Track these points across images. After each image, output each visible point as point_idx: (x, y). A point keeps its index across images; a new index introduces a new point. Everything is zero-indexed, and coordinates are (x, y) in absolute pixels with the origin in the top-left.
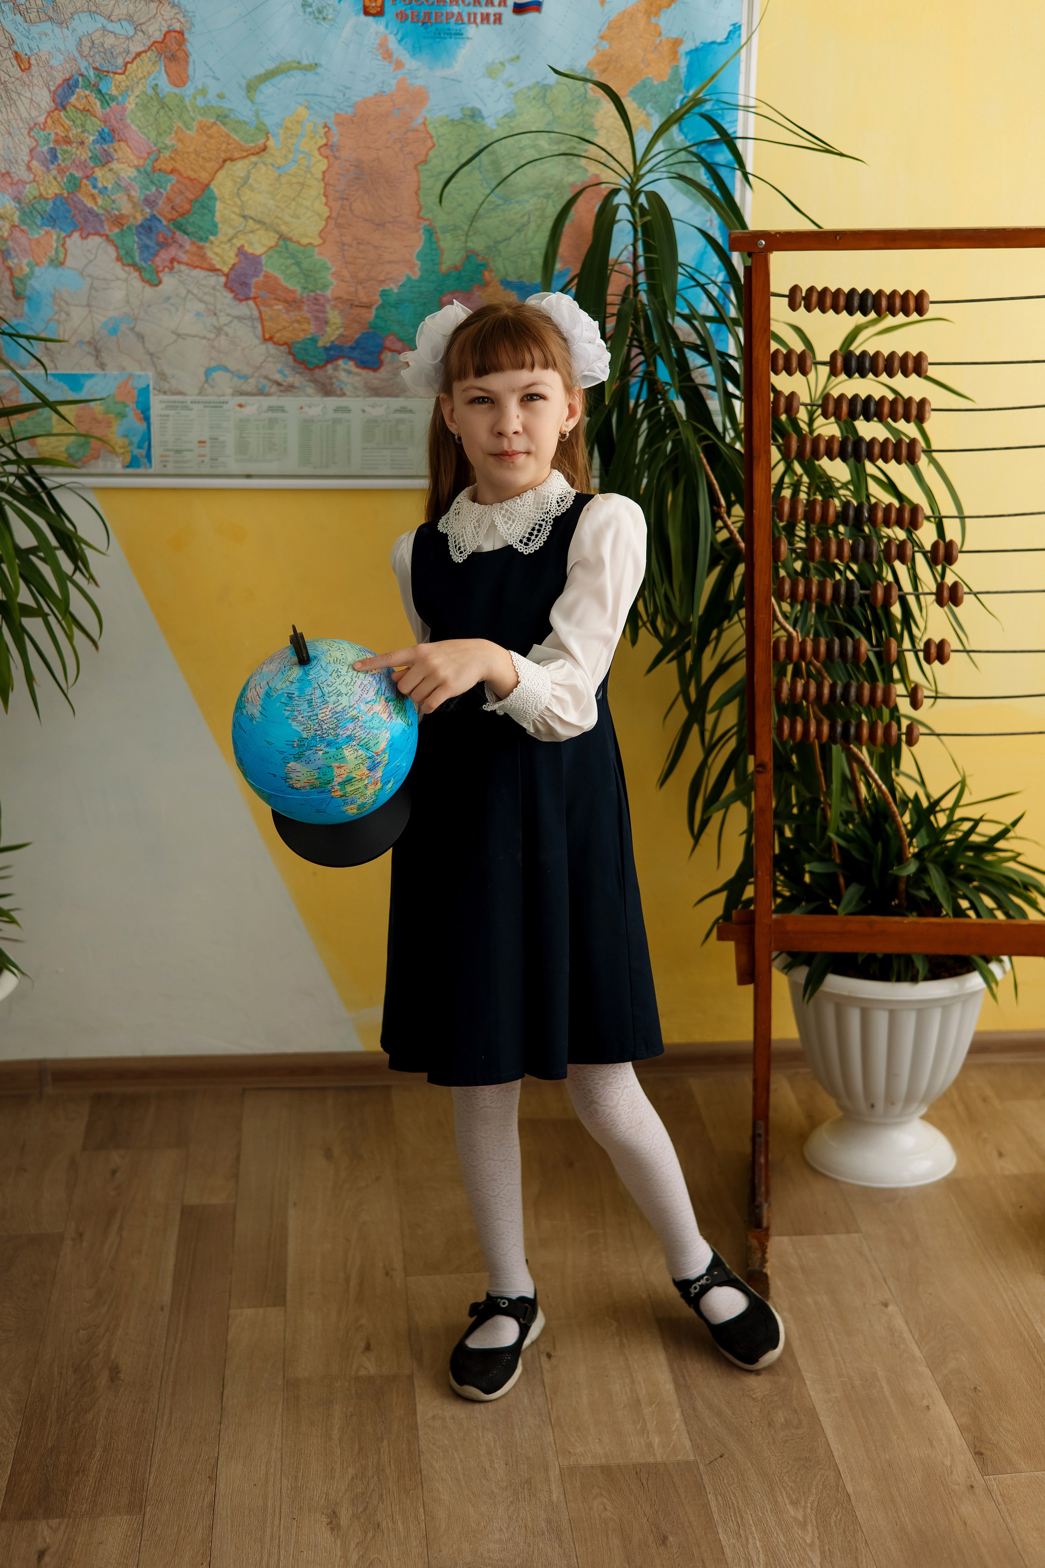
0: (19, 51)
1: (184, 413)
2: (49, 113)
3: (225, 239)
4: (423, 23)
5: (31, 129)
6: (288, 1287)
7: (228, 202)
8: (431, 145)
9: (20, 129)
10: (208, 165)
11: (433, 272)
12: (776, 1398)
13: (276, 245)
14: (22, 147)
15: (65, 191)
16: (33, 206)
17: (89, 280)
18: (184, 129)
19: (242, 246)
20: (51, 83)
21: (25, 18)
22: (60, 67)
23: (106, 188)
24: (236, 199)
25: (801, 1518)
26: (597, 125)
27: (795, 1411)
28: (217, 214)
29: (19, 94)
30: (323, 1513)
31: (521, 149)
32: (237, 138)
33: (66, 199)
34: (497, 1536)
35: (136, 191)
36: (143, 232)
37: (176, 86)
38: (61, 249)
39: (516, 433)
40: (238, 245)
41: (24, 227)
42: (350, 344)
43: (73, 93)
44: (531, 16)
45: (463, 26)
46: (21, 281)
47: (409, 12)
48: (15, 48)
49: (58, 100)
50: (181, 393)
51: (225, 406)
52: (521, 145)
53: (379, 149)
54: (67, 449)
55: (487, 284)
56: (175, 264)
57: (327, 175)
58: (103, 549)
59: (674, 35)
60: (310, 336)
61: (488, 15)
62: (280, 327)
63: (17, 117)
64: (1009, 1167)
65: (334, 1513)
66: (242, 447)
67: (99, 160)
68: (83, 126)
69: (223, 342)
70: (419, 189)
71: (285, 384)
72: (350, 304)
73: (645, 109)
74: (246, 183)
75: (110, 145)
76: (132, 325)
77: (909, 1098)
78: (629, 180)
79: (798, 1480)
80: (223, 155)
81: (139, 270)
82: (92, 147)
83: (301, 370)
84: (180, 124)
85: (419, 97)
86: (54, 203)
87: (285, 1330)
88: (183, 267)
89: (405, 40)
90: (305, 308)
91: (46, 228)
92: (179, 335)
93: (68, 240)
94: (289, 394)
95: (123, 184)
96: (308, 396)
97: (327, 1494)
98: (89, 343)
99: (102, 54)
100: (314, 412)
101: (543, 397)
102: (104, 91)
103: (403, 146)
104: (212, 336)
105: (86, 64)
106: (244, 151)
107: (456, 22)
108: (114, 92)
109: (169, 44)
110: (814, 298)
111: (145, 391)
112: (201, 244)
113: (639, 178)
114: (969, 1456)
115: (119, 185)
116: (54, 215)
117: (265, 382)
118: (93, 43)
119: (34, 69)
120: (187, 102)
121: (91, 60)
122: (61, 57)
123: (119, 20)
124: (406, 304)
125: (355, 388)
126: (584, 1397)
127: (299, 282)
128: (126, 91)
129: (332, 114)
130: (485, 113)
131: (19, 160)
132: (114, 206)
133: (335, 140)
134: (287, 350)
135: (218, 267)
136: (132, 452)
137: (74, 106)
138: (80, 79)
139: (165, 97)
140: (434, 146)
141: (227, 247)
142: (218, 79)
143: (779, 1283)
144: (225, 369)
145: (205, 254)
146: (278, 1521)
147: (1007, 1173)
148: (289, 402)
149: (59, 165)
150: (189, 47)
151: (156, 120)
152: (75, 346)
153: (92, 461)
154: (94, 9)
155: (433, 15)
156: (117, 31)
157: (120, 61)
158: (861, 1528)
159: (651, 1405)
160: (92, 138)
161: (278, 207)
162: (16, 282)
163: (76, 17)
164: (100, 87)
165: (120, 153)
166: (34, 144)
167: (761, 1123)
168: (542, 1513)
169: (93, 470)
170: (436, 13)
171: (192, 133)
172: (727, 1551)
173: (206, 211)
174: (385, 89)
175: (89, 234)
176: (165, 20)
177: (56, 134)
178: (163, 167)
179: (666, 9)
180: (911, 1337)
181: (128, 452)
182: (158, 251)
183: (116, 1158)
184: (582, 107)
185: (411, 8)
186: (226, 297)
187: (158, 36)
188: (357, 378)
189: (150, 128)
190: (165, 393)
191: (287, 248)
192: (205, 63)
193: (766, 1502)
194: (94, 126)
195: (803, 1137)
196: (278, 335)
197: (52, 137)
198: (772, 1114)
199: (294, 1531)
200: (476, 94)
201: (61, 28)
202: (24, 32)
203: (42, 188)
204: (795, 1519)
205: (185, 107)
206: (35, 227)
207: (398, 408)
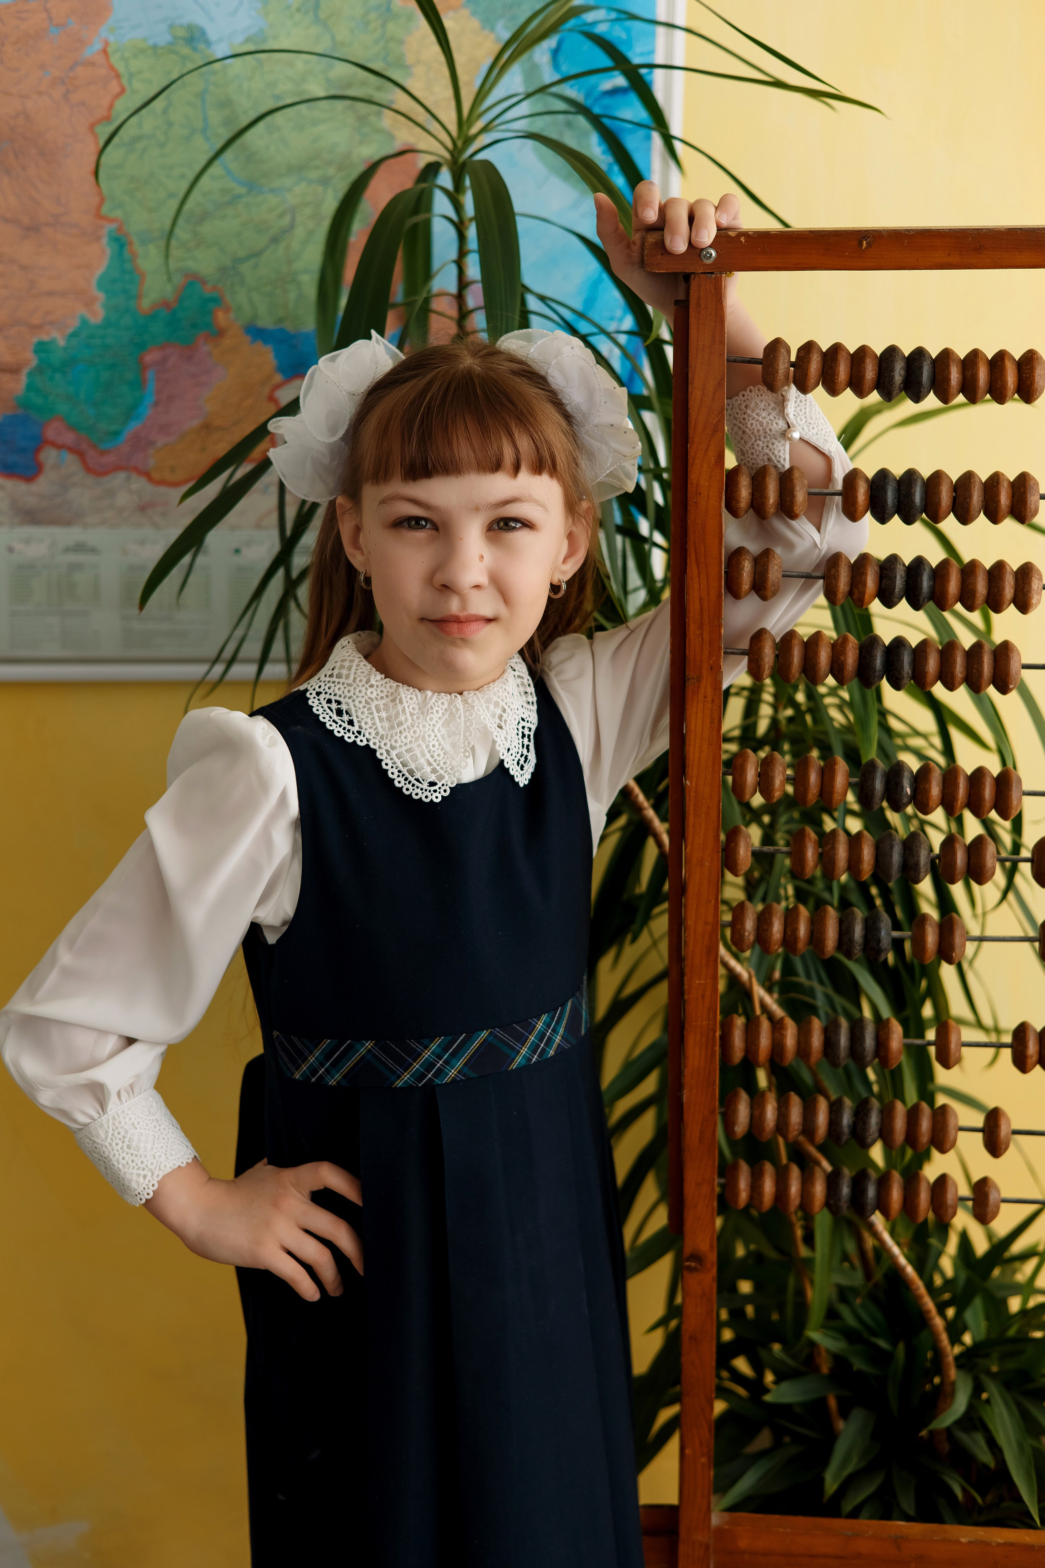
8: (117, 89)
11: (127, 311)
26: (410, 59)
39: (477, 587)
53: (26, 97)
55: (221, 333)
73: (492, 30)
85: (93, 5)
101: (527, 525)
103: (68, 91)
110: (814, 366)
124: (81, 367)
130: (212, 34)
140: (123, 90)
184: (383, 25)
200: (195, 0)
207: (70, 544)
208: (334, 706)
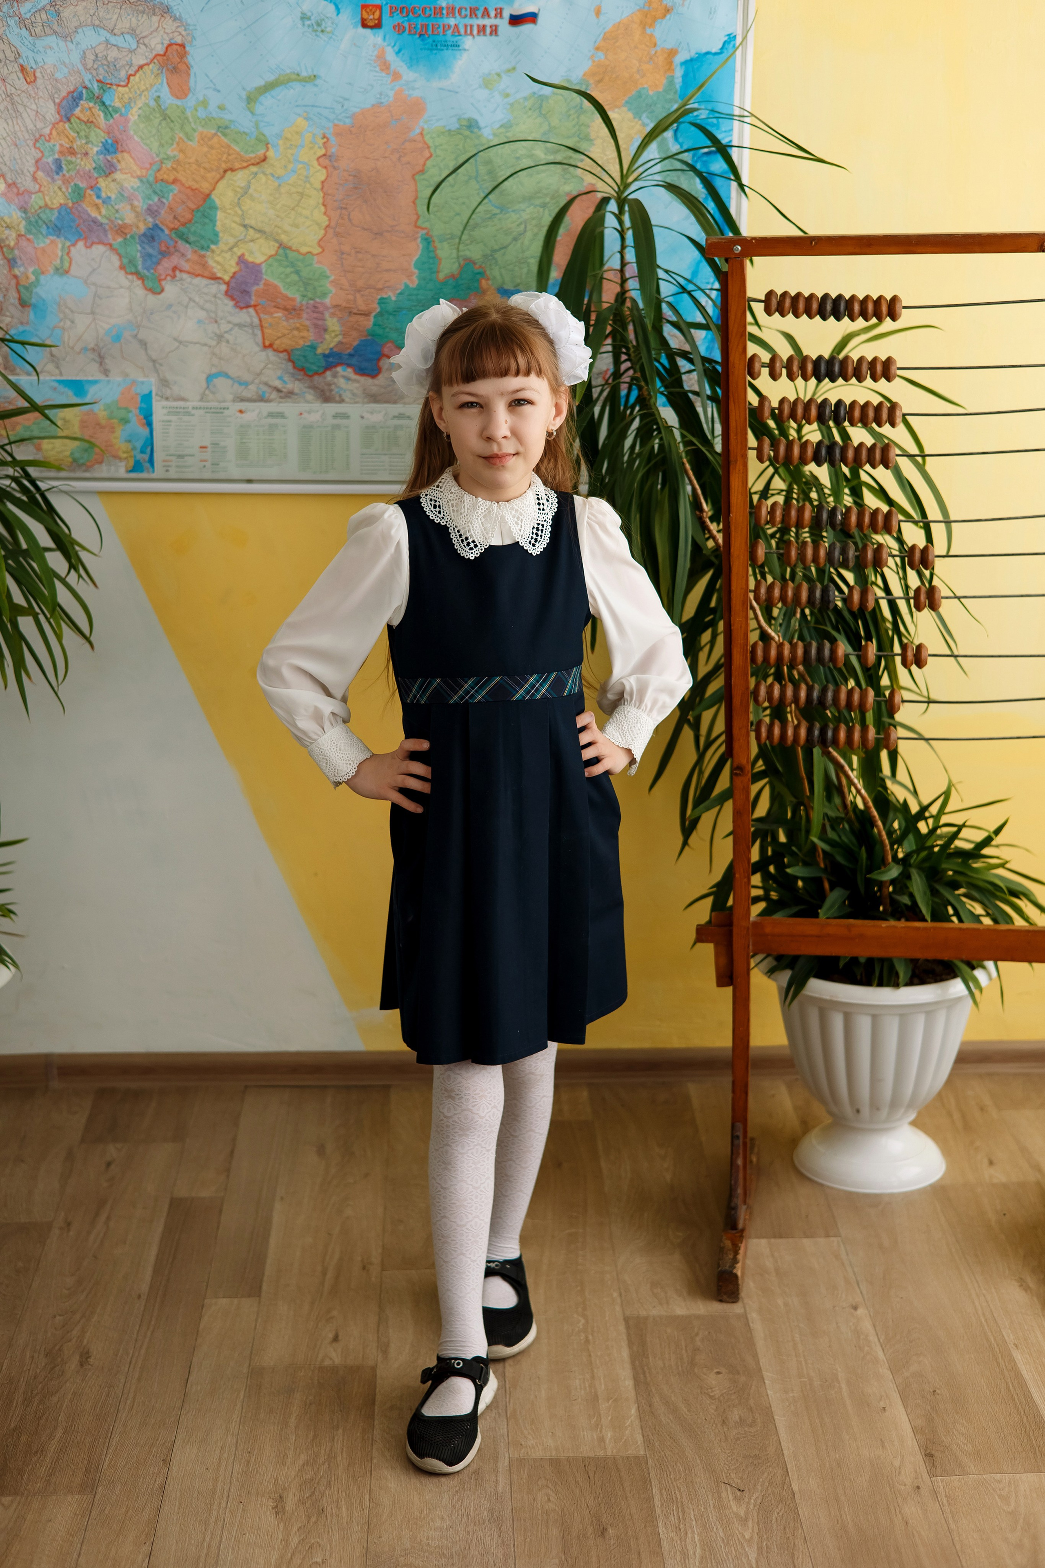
0: (25, 64)
1: (186, 418)
2: (54, 125)
3: (226, 248)
4: (420, 35)
5: (37, 141)
6: (265, 1278)
7: (229, 211)
8: (428, 155)
9: (25, 141)
10: (209, 175)
11: (431, 280)
12: (733, 1397)
13: (276, 254)
14: (28, 158)
15: (70, 201)
16: (38, 215)
17: (93, 288)
18: (186, 140)
19: (243, 255)
20: (56, 96)
21: (31, 32)
22: (64, 80)
23: (110, 198)
24: (237, 209)
25: (742, 1514)
26: (593, 135)
27: (751, 1410)
28: (218, 223)
29: (25, 106)
30: (270, 1497)
31: (518, 158)
32: (237, 149)
33: (71, 209)
34: (438, 1524)
35: (139, 201)
36: (146, 241)
37: (178, 98)
38: (66, 257)
39: (505, 437)
40: (239, 254)
41: (28, 236)
42: (349, 351)
43: (77, 105)
44: (526, 28)
45: (460, 37)
46: (27, 288)
47: (406, 25)
48: (21, 61)
49: (63, 112)
50: (183, 399)
51: (226, 412)
52: (518, 155)
53: (378, 160)
54: (72, 454)
56: (177, 273)
57: (325, 184)
58: (96, 551)
59: (669, 46)
60: (309, 344)
61: (484, 26)
62: (280, 335)
63: (23, 129)
64: (998, 1175)
65: (281, 1497)
66: (243, 453)
67: (103, 171)
68: (87, 137)
69: (224, 349)
70: (416, 198)
71: (284, 390)
72: (348, 311)
73: (640, 119)
74: (246, 193)
75: (114, 156)
76: (135, 332)
77: (894, 1104)
78: (616, 189)
79: (745, 1476)
80: (224, 166)
81: (142, 278)
82: (95, 158)
83: (300, 377)
84: (181, 135)
85: (416, 108)
86: (59, 213)
87: (256, 1321)
88: (185, 276)
89: (403, 52)
90: (305, 316)
91: (51, 237)
92: (181, 342)
93: (72, 249)
94: (289, 400)
95: (126, 195)
96: (308, 402)
97: (276, 1479)
98: (93, 349)
99: (106, 67)
100: (314, 418)
101: (530, 402)
102: (107, 103)
103: (400, 156)
104: (214, 343)
105: (90, 77)
106: (244, 161)
107: (453, 34)
108: (117, 104)
109: (171, 57)
110: (788, 303)
111: (147, 398)
112: (203, 253)
113: (627, 186)
114: (920, 1457)
115: (122, 195)
116: (59, 225)
117: (265, 388)
118: (97, 56)
119: (39, 81)
120: (189, 113)
121: (94, 73)
122: (66, 70)
123: (122, 34)
124: (404, 312)
125: (354, 394)
126: (543, 1392)
127: (298, 290)
128: (129, 103)
129: (331, 125)
130: (482, 124)
131: (25, 171)
132: (117, 215)
133: (334, 150)
134: (287, 357)
135: (219, 275)
136: (135, 457)
137: (78, 118)
138: (84, 91)
139: (167, 109)
140: (431, 156)
141: (228, 255)
142: (219, 91)
143: (752, 1284)
144: (227, 375)
145: (206, 262)
146: (225, 1503)
147: (995, 1181)
148: (288, 408)
149: (64, 175)
150: (190, 59)
151: (158, 131)
152: (79, 353)
153: (96, 466)
154: (97, 22)
155: (430, 27)
156: (120, 45)
157: (123, 74)
158: (801, 1525)
159: (608, 1401)
160: (95, 149)
161: (278, 216)
162: (22, 290)
163: (80, 30)
164: (104, 99)
165: (123, 163)
166: (40, 155)
167: (739, 1125)
168: (486, 1502)
169: (97, 475)
170: (433, 25)
171: (194, 144)
172: (665, 1544)
173: (207, 221)
174: (383, 101)
175: (93, 243)
176: (167, 34)
177: (61, 145)
178: (165, 177)
179: (660, 20)
180: (876, 1340)
181: (131, 457)
182: (161, 260)
183: (113, 1151)
184: (578, 117)
185: (409, 20)
186: (226, 305)
187: (160, 49)
188: (357, 385)
189: (152, 139)
190: (167, 399)
191: (287, 257)
192: (207, 75)
193: (710, 1497)
194: (98, 137)
195: (794, 1142)
196: (278, 342)
197: (57, 148)
198: (750, 1116)
199: (239, 1514)
200: (472, 104)
201: (66, 41)
202: (30, 46)
203: (47, 198)
204: (737, 1515)
205: (187, 118)
206: (40, 236)
207: (396, 414)
208: (433, 503)
